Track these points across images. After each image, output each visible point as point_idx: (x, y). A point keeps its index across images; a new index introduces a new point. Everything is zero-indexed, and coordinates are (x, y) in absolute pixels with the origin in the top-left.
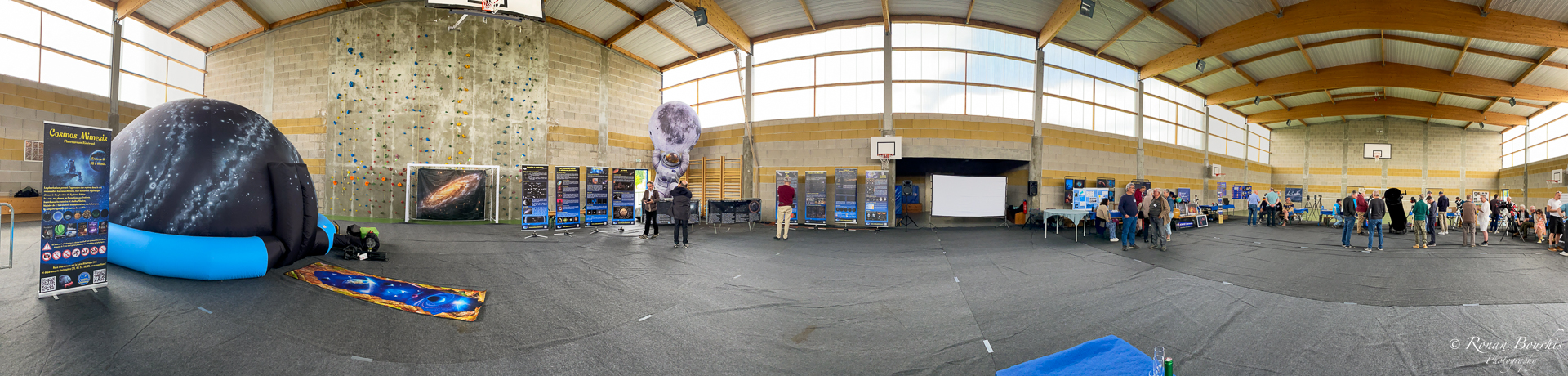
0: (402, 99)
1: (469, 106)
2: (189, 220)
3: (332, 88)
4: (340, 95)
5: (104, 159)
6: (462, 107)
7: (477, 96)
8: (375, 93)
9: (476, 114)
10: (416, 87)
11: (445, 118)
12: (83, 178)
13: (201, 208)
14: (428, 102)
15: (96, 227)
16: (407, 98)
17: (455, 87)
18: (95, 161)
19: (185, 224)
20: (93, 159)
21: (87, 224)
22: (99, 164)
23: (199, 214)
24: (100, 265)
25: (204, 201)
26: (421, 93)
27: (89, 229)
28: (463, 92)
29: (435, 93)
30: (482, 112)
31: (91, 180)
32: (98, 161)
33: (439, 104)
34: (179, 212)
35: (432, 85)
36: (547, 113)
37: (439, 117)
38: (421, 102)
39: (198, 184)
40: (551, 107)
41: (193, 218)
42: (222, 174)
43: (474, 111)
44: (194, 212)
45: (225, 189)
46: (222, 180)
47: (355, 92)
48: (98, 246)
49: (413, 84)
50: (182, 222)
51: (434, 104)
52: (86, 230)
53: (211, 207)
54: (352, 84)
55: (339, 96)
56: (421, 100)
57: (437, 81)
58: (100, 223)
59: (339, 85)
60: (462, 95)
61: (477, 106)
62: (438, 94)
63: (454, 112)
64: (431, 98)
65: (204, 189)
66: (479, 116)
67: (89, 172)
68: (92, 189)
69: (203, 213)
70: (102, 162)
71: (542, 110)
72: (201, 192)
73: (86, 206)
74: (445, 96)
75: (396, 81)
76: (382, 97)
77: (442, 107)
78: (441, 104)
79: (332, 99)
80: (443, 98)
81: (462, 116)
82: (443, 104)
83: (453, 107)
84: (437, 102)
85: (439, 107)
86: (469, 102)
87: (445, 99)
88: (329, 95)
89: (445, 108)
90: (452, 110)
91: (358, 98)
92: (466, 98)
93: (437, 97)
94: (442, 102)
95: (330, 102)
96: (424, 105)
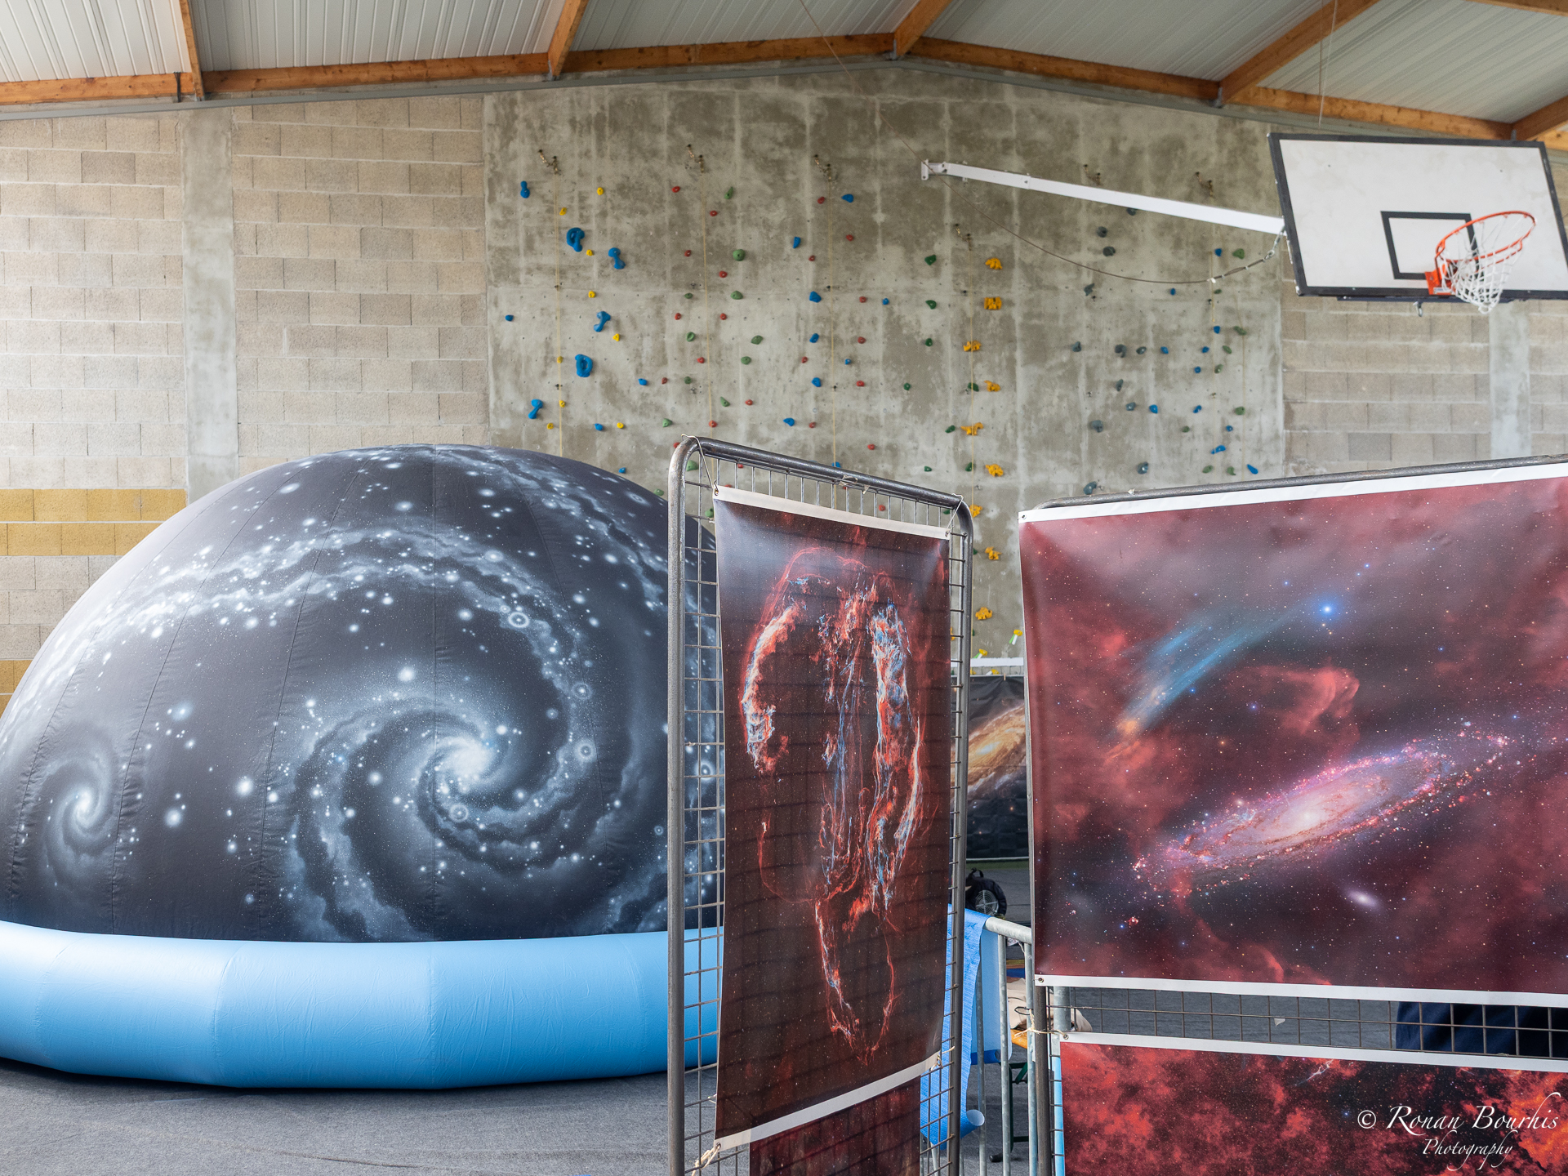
0: (772, 426)
1: (1005, 445)
3: (506, 374)
4: (541, 405)
6: (981, 448)
7: (1032, 406)
8: (671, 401)
9: (1031, 470)
10: (818, 382)
14: (863, 435)
16: (790, 422)
17: (953, 378)
26: (839, 402)
28: (983, 396)
29: (887, 404)
30: (1052, 464)
33: (903, 440)
35: (875, 374)
36: (1282, 445)
38: (840, 437)
40: (1299, 421)
43: (1021, 463)
47: (598, 394)
49: (809, 372)
51: (883, 440)
54: (586, 366)
55: (538, 410)
56: (839, 429)
57: (892, 359)
59: (536, 367)
60: (978, 408)
61: (1033, 445)
62: (895, 406)
63: (953, 468)
64: (872, 422)
66: (1039, 478)
71: (1266, 435)
74: (922, 412)
75: (747, 361)
76: (699, 416)
77: (914, 451)
78: (910, 444)
79: (508, 420)
80: (916, 422)
81: (981, 484)
82: (915, 445)
83: (952, 452)
84: (895, 436)
85: (903, 454)
86: (1005, 430)
87: (922, 423)
88: (495, 404)
89: (924, 454)
90: (947, 461)
91: (611, 417)
92: (993, 417)
93: (893, 416)
94: (912, 437)
95: (503, 430)
96: (850, 448)
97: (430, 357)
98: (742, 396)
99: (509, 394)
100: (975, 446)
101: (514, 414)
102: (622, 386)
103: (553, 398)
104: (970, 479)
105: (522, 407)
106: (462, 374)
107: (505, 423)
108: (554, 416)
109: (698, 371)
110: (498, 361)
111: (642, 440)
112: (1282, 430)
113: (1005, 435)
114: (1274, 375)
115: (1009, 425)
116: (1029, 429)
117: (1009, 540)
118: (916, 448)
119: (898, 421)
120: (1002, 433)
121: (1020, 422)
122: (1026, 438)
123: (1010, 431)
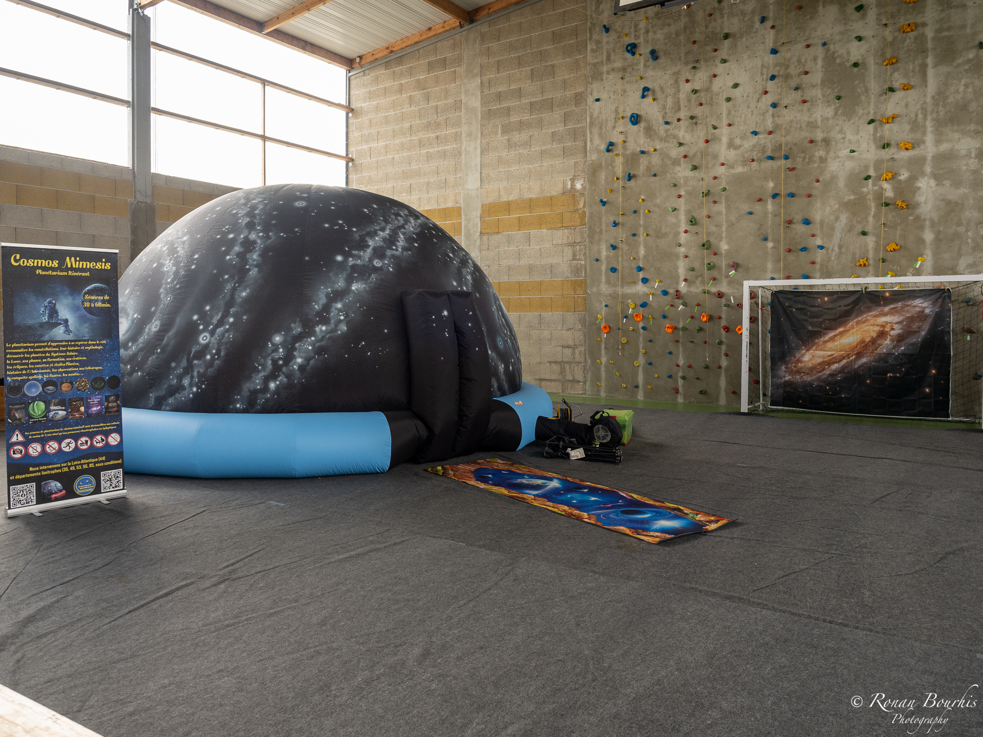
0: (743, 138)
2: (265, 389)
3: (595, 131)
5: (106, 297)
8: (683, 133)
10: (774, 105)
12: (71, 328)
13: (284, 369)
15: (100, 403)
16: (755, 133)
18: (90, 301)
19: (260, 396)
20: (87, 297)
21: (83, 400)
22: (99, 305)
23: (282, 378)
24: (112, 462)
25: (288, 358)
26: (787, 116)
27: (88, 407)
29: (823, 112)
30: (957, 136)
31: (85, 330)
32: (97, 301)
33: (835, 135)
34: (249, 378)
38: (789, 138)
39: (278, 331)
41: (272, 385)
42: (319, 314)
44: (273, 376)
45: (323, 338)
46: (318, 323)
47: (642, 134)
48: (107, 434)
49: (769, 99)
50: (254, 393)
51: (819, 135)
52: (82, 409)
53: (302, 368)
54: (635, 119)
55: (610, 147)
56: (788, 132)
57: (826, 82)
58: (107, 398)
59: (610, 124)
62: (829, 112)
63: (873, 148)
64: (812, 125)
65: (289, 339)
67: (82, 319)
68: (88, 345)
69: (288, 376)
70: (104, 301)
72: (283, 344)
73: (80, 372)
75: (729, 100)
76: (698, 138)
77: (842, 141)
78: (840, 136)
79: (596, 155)
80: (845, 121)
81: (895, 156)
82: (843, 136)
83: (872, 137)
84: (828, 132)
85: (834, 143)
86: (917, 116)
87: (849, 121)
88: (590, 147)
89: (850, 142)
90: (868, 144)
91: (648, 146)
92: (906, 108)
93: (827, 119)
94: (841, 131)
95: (593, 161)
96: (795, 144)
97: (560, 128)
98: (725, 122)
99: (597, 141)
100: (889, 131)
101: (599, 151)
102: (655, 127)
103: (617, 139)
104: (886, 154)
105: (603, 147)
106: (575, 134)
107: (594, 157)
108: (619, 149)
109: (698, 111)
110: (592, 124)
111: (665, 156)
117: (917, 194)
119: (831, 122)
120: (914, 119)
123: (920, 116)
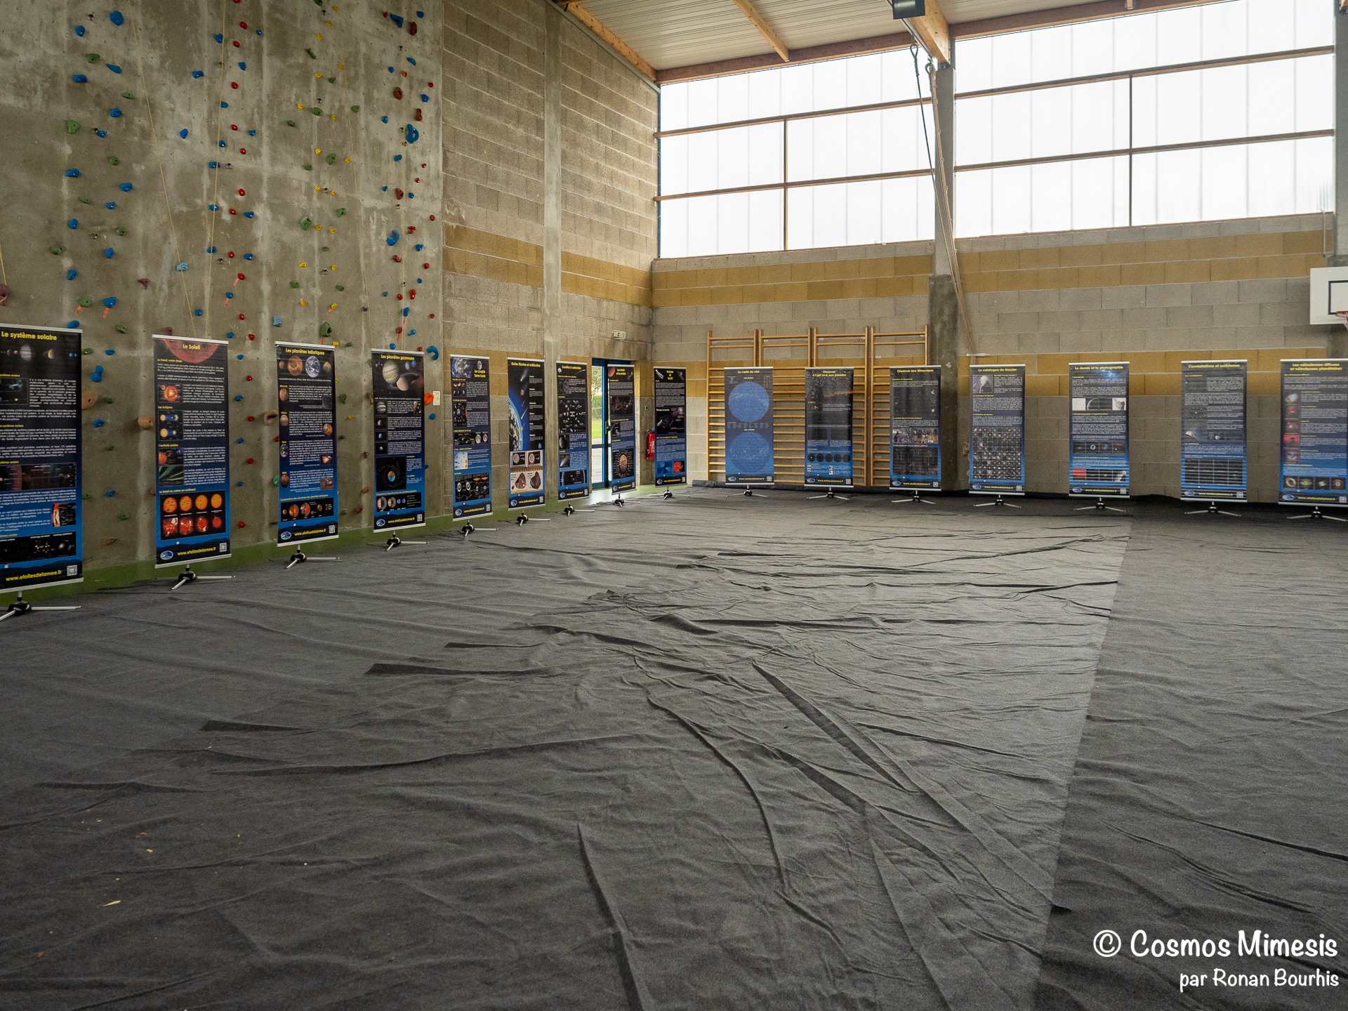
1: (252, 128)
6: (231, 125)
11: (179, 155)
14: (120, 79)
28: (233, 73)
35: (134, 14)
37: (159, 150)
40: (450, 167)
60: (229, 83)
66: (279, 169)
112: (441, 173)
113: (252, 119)
114: (438, 124)
115: (256, 110)
116: (272, 119)
118: (173, 110)
121: (265, 110)
122: (269, 127)
